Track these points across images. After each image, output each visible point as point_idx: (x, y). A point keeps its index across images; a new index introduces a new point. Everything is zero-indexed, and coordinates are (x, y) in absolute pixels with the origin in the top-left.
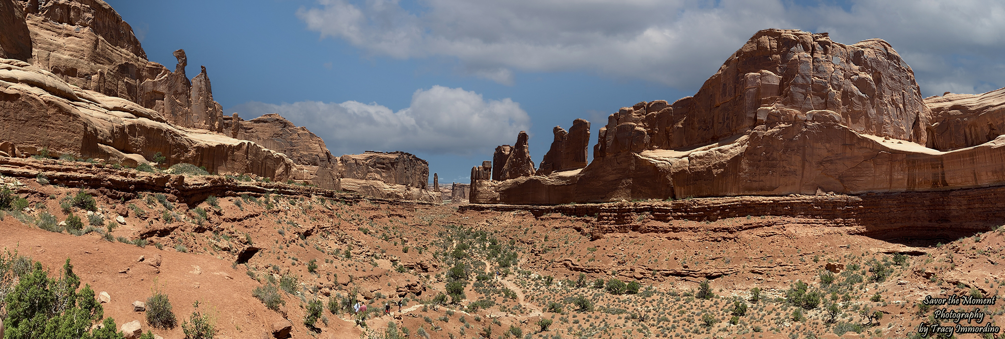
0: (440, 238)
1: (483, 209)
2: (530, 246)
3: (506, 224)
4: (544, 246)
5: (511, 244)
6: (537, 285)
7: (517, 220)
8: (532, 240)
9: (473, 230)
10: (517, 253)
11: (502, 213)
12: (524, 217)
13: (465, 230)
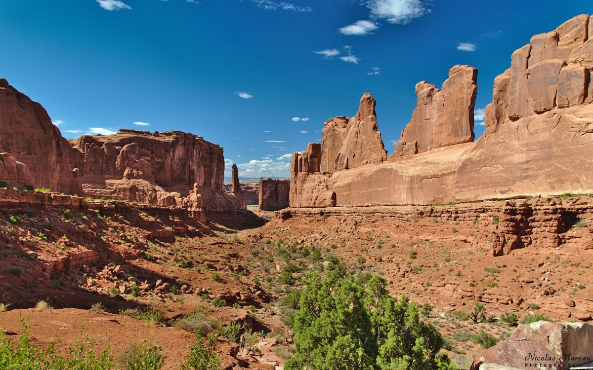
1: (310, 215)
8: (390, 256)
9: (299, 246)
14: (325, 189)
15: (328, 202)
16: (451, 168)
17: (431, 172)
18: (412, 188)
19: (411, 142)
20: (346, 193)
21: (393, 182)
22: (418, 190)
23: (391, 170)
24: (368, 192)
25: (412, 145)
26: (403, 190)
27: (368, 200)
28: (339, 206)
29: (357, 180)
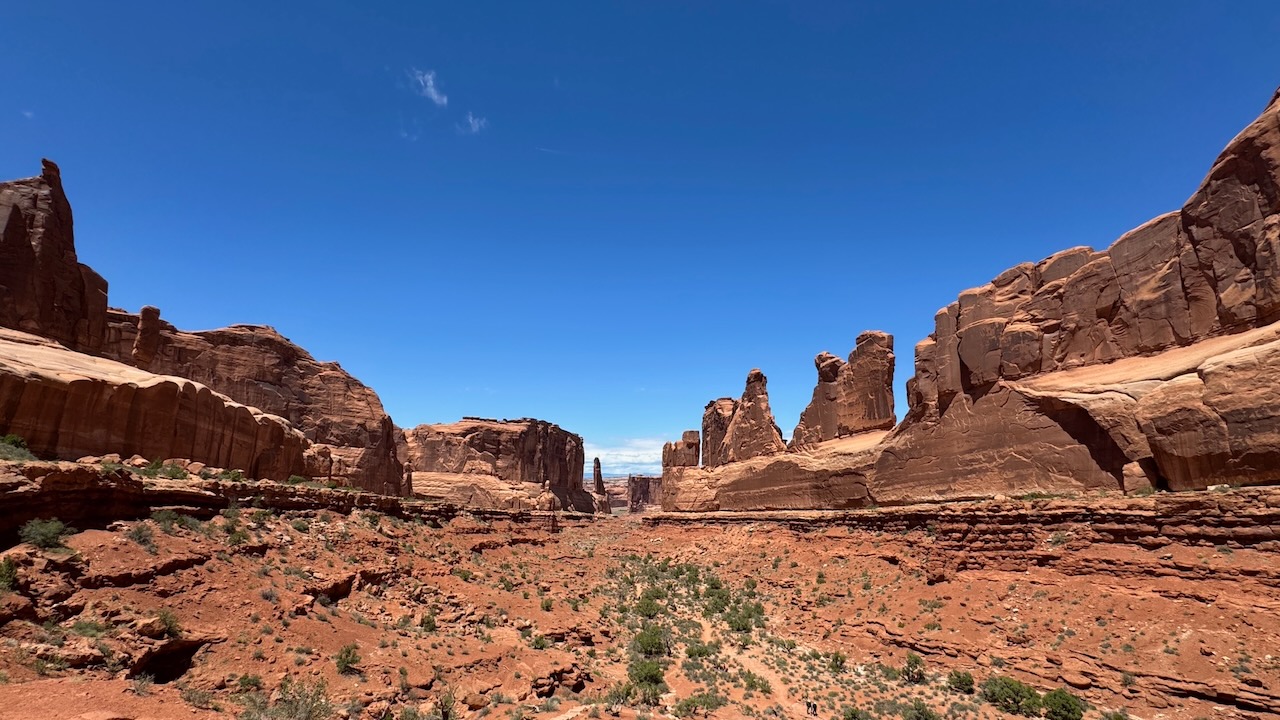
0: (610, 580)
1: (687, 521)
2: (789, 591)
3: (735, 549)
4: (818, 593)
5: (748, 587)
6: (812, 668)
7: (756, 542)
8: (789, 579)
9: (672, 563)
10: (763, 604)
11: (725, 530)
12: (770, 535)
13: (657, 562)
14: (706, 488)
15: (710, 504)
16: (868, 460)
17: (842, 466)
18: (817, 488)
19: (813, 427)
20: (732, 494)
23: (790, 463)
24: (761, 492)
25: (815, 431)
27: (761, 503)
28: (724, 511)
29: (746, 476)
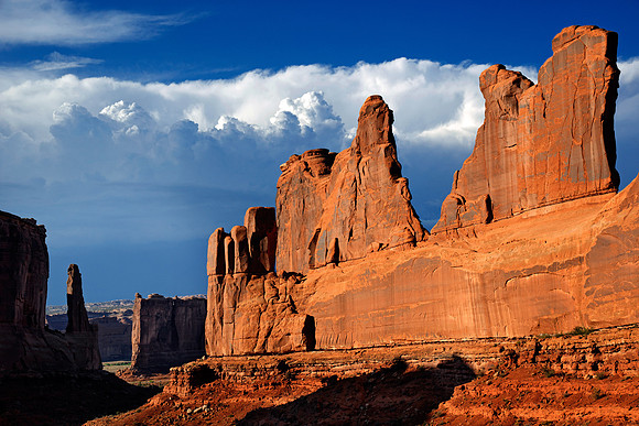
14: (288, 311)
15: (296, 339)
16: (572, 250)
17: (527, 261)
18: (485, 300)
19: (476, 198)
20: (335, 319)
21: (441, 288)
22: (500, 304)
23: (436, 260)
24: (387, 313)
25: (479, 205)
26: (465, 304)
28: (321, 350)
29: (359, 286)
